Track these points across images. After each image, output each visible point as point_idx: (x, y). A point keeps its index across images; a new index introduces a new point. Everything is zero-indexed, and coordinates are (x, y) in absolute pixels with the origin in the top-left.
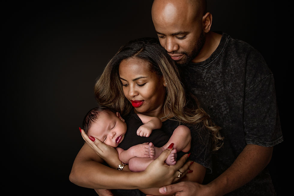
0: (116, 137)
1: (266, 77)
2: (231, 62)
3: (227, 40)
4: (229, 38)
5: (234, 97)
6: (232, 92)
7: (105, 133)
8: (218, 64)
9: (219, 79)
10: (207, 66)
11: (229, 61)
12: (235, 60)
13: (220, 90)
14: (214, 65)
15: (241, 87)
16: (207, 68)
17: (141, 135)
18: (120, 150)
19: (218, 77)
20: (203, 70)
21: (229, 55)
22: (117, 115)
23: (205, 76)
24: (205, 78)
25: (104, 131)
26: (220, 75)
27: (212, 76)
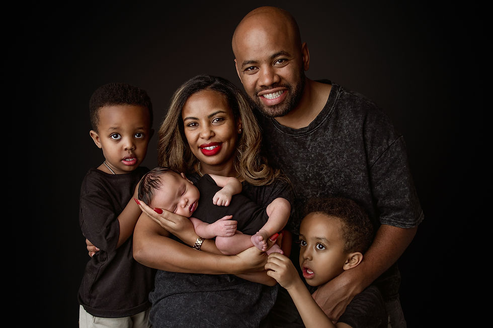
0: (189, 205)
1: (394, 143)
2: (345, 125)
3: (338, 94)
4: (341, 91)
5: (351, 171)
6: (347, 166)
7: (175, 201)
8: (326, 128)
9: (329, 149)
10: (311, 132)
11: (342, 124)
12: (350, 123)
13: (332, 164)
14: (321, 130)
15: (360, 158)
16: (312, 135)
17: (219, 203)
18: (196, 222)
19: (328, 146)
20: (306, 137)
21: (342, 115)
22: (183, 176)
23: (309, 145)
24: (309, 148)
25: (172, 199)
26: (330, 144)
27: (319, 145)
